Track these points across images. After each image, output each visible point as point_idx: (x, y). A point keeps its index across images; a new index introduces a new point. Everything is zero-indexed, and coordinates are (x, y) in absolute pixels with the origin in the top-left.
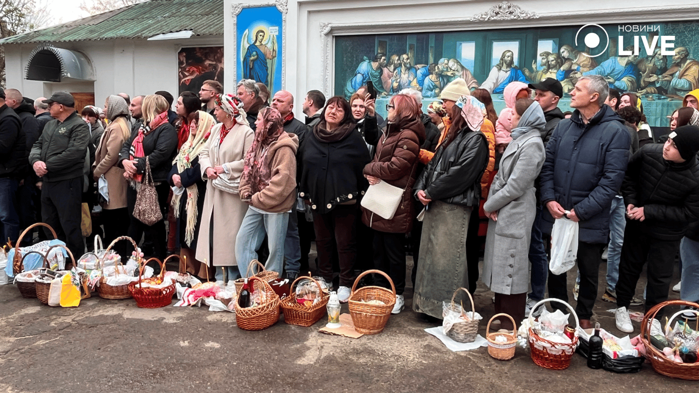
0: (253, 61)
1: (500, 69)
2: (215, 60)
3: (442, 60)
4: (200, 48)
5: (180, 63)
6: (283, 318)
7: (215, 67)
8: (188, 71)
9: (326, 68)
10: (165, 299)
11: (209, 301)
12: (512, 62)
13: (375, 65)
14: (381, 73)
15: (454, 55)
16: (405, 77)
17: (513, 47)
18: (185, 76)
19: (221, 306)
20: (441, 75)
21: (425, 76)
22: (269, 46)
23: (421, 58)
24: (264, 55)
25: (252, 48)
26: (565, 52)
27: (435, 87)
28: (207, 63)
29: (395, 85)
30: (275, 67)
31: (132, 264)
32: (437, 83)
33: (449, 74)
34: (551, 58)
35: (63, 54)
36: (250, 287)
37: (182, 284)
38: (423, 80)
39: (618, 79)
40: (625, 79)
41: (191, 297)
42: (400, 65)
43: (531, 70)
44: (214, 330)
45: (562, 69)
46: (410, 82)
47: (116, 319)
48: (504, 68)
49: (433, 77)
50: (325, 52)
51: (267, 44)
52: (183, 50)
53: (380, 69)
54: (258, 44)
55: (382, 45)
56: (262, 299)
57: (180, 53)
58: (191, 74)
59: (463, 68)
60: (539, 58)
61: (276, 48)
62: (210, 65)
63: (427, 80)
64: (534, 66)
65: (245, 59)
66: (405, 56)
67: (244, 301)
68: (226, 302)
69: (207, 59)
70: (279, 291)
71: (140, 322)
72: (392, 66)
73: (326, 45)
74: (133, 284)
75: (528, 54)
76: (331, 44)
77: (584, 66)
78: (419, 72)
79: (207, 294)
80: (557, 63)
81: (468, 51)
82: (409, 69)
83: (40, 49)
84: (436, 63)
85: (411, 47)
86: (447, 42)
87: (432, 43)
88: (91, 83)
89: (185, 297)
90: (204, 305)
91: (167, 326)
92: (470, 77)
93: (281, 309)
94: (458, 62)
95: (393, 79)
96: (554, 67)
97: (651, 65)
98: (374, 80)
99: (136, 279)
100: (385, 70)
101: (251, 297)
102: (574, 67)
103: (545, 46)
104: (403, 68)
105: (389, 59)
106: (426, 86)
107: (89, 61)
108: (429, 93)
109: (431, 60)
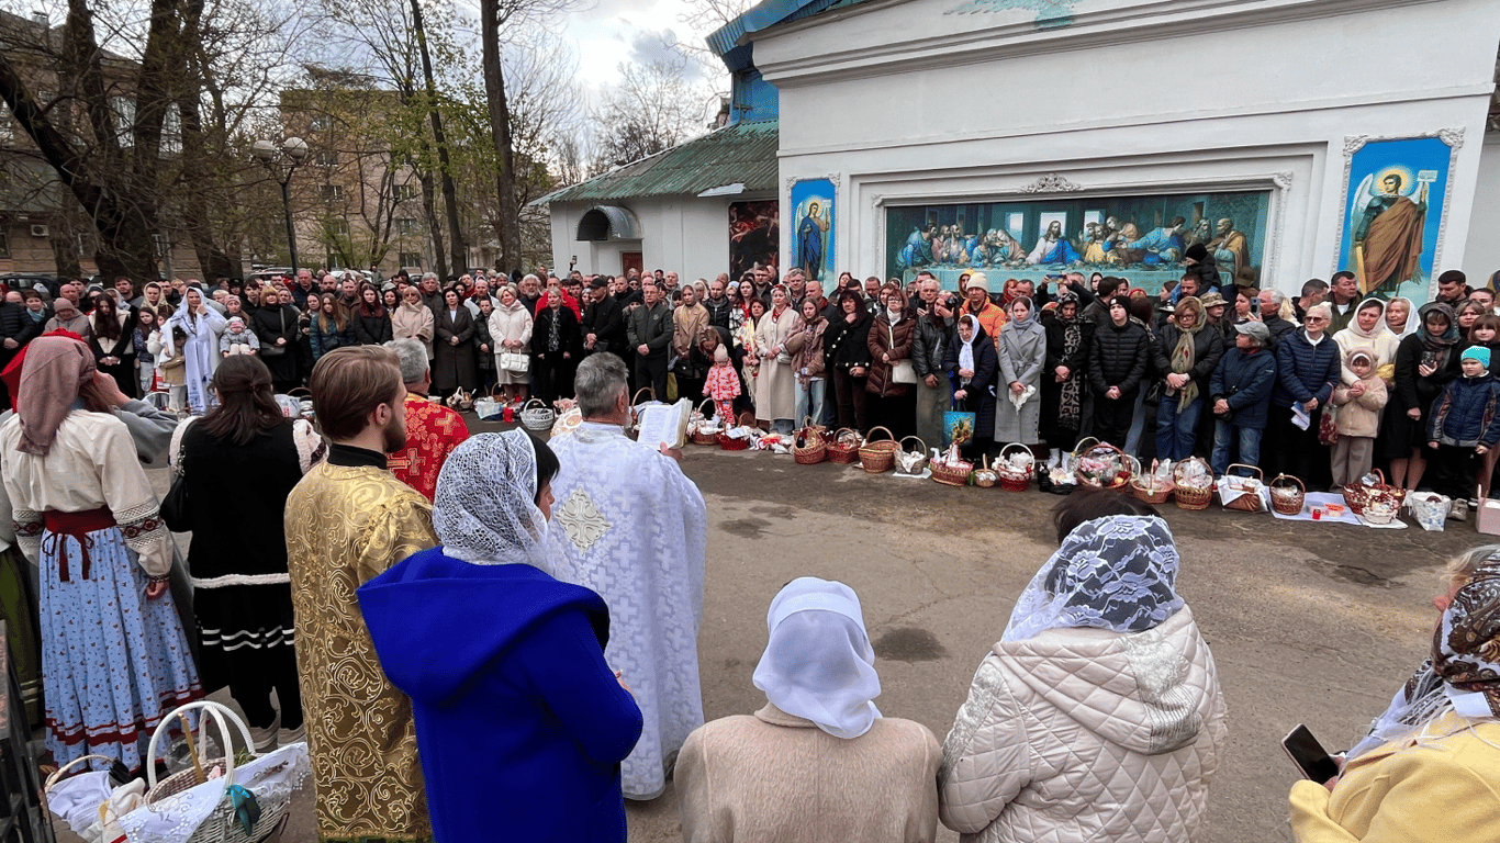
0: (807, 233)
1: (1047, 240)
2: (767, 215)
3: (991, 231)
4: (752, 203)
5: (731, 218)
6: (827, 457)
7: (768, 222)
8: (739, 227)
9: (877, 239)
10: (742, 444)
11: (775, 446)
12: (1059, 232)
13: (925, 235)
14: (932, 243)
15: (1003, 226)
16: (954, 247)
17: (1061, 218)
18: (736, 233)
19: (784, 449)
20: (989, 246)
21: (974, 246)
22: (823, 218)
23: (970, 229)
24: (818, 227)
25: (807, 220)
26: (1111, 223)
27: (984, 257)
28: (759, 218)
29: (945, 255)
30: (828, 239)
31: (716, 419)
32: (986, 254)
33: (998, 244)
34: (1098, 229)
35: (611, 211)
36: (804, 435)
37: (754, 435)
38: (972, 251)
39: (1164, 250)
40: (1169, 250)
41: (761, 443)
42: (950, 235)
43: (1078, 241)
44: (780, 463)
45: (1108, 239)
46: (960, 252)
47: (710, 456)
48: (1051, 239)
49: (981, 247)
50: (876, 223)
51: (821, 217)
52: (734, 205)
53: (930, 239)
54: (812, 216)
55: (933, 215)
56: (812, 443)
57: (730, 208)
58: (742, 231)
59: (1011, 238)
60: (1086, 229)
61: (829, 220)
62: (762, 220)
63: (976, 251)
64: (1080, 237)
65: (799, 231)
66: (955, 227)
67: (800, 444)
68: (787, 447)
69: (759, 213)
70: (827, 439)
71: (728, 457)
72: (942, 237)
73: (878, 217)
74: (719, 433)
75: (1075, 224)
76: (883, 215)
77: (1129, 237)
78: (968, 242)
79: (773, 441)
80: (1103, 233)
81: (1016, 222)
82: (958, 239)
83: (591, 208)
84: (985, 234)
85: (961, 218)
86: (995, 213)
87: (981, 214)
88: (639, 241)
89: (757, 444)
90: (771, 449)
91: (746, 460)
92: (1018, 247)
93: (827, 451)
94: (1006, 233)
95: (943, 249)
96: (1100, 238)
97: (1196, 236)
98: (924, 251)
99: (720, 430)
100: (936, 241)
101: (806, 441)
102: (1120, 238)
103: (1092, 217)
104: (953, 239)
105: (939, 229)
106: (974, 257)
107: (637, 220)
108: (978, 264)
109: (980, 231)
